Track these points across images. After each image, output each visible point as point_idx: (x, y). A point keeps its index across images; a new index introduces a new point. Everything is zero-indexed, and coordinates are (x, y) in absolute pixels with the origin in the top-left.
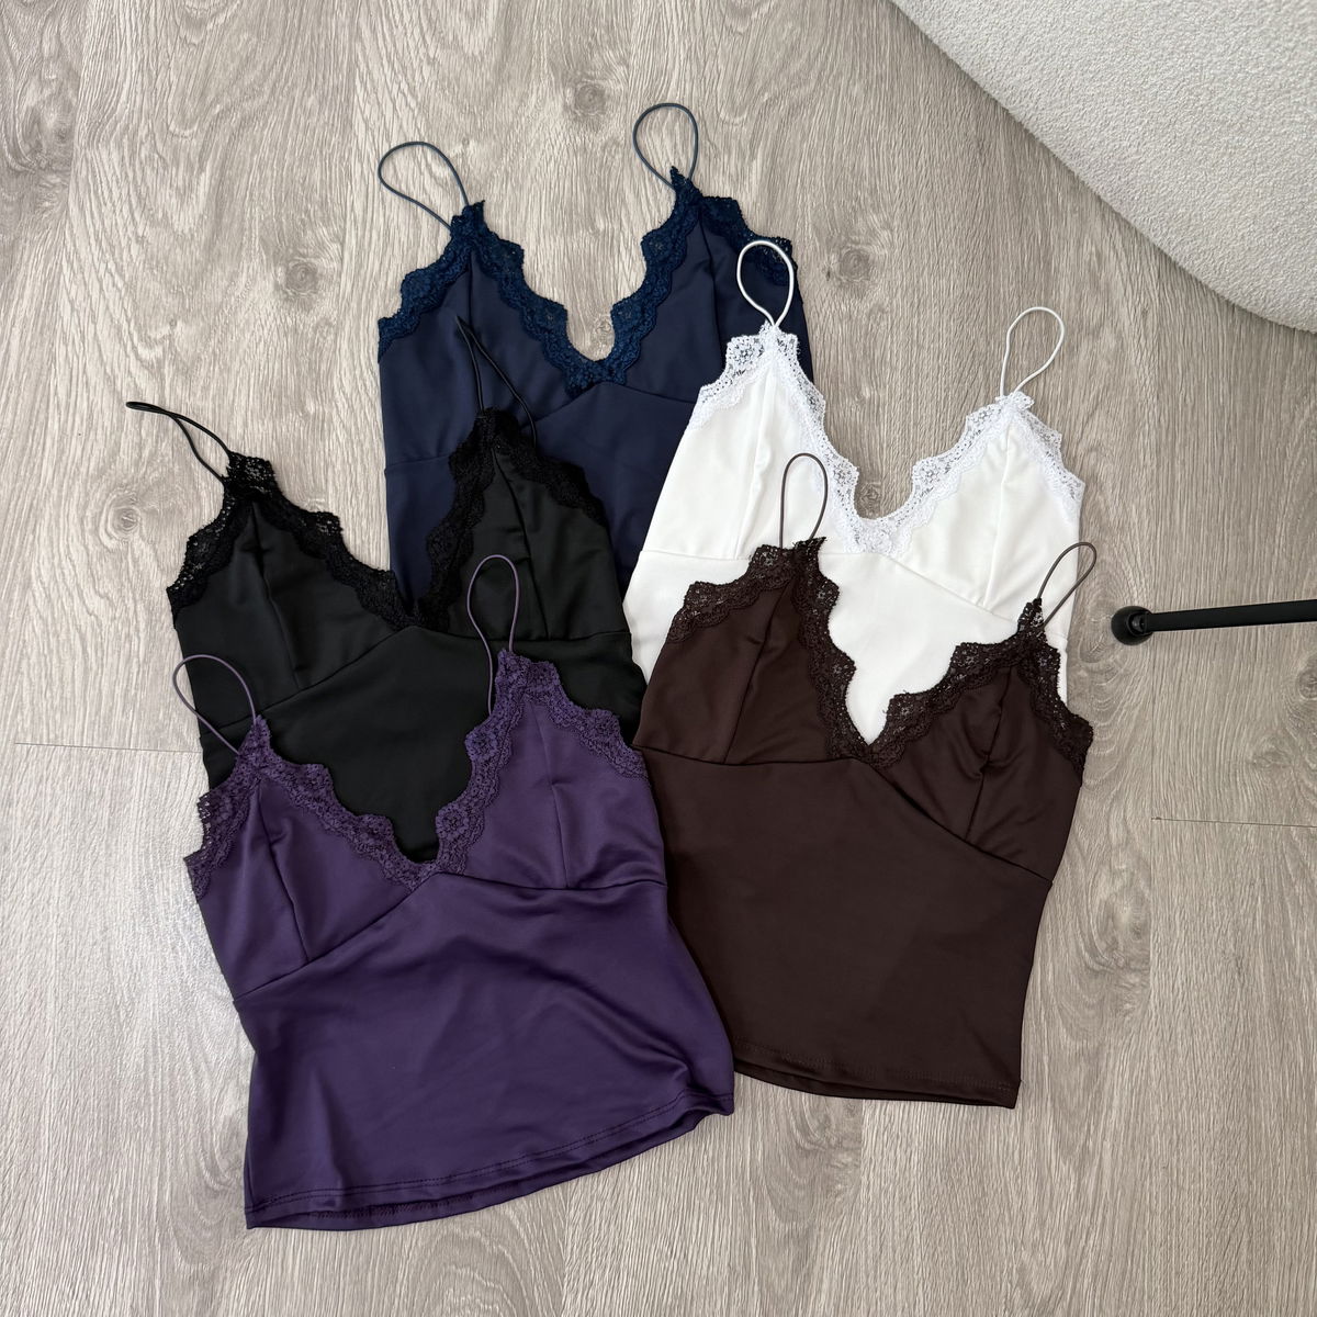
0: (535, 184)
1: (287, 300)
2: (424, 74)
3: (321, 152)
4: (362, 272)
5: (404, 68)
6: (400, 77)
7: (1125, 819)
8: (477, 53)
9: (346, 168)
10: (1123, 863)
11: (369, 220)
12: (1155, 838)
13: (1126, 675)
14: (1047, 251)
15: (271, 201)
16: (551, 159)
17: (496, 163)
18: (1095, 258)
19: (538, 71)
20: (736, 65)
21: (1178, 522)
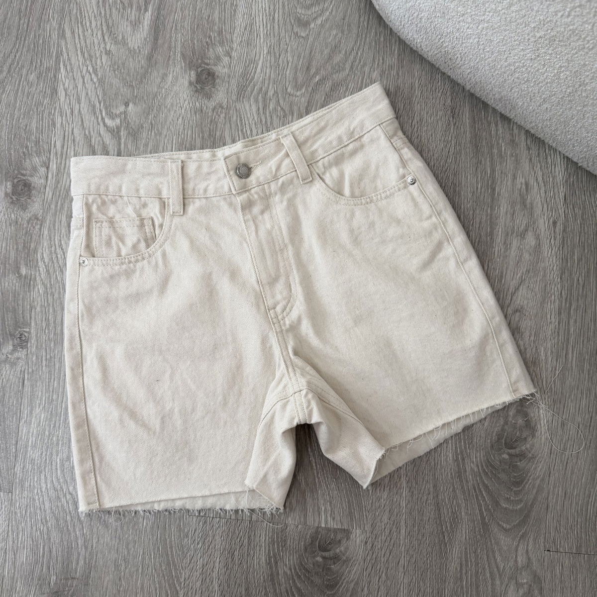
0: (169, 132)
1: (12, 203)
2: (103, 60)
3: (37, 109)
4: (59, 186)
5: (90, 56)
6: (88, 63)
7: (527, 551)
8: (136, 48)
9: (52, 120)
10: (524, 579)
11: (65, 153)
12: (546, 564)
13: (532, 458)
14: (493, 182)
15: (5, 140)
16: (180, 116)
17: (146, 118)
18: (524, 187)
19: (174, 59)
20: (299, 57)
21: (570, 360)
